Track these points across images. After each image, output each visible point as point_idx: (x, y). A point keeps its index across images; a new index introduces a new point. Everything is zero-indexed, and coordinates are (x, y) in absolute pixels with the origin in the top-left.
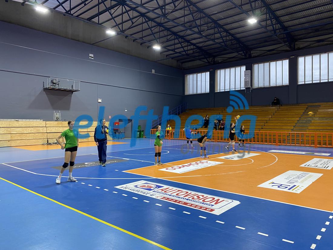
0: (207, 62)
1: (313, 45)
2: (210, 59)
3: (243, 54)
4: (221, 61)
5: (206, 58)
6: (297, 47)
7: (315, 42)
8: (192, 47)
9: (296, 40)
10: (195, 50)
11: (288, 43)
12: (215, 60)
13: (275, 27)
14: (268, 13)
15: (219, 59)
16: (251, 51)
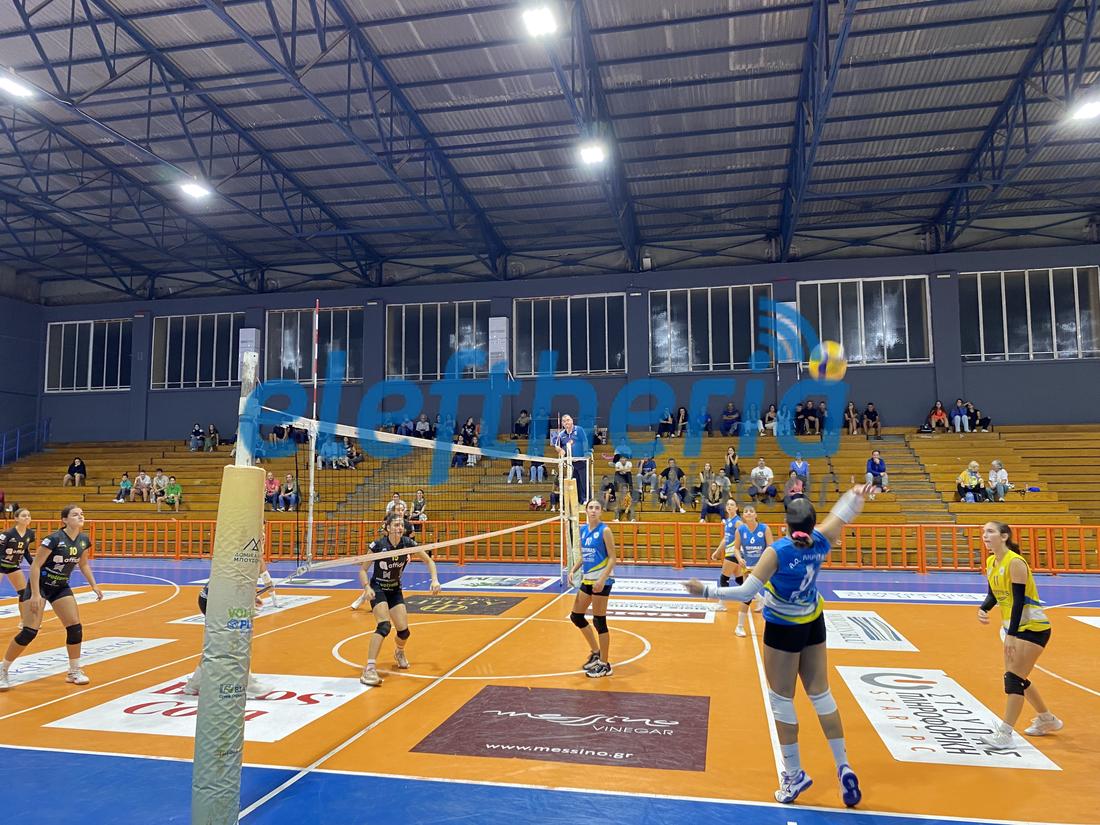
0: (124, 289)
1: (426, 278)
2: (137, 282)
3: (235, 279)
7: (430, 271)
8: (57, 234)
9: (385, 258)
10: (66, 246)
11: (354, 264)
12: (156, 286)
13: (296, 214)
14: (267, 173)
15: (169, 285)
16: (266, 273)
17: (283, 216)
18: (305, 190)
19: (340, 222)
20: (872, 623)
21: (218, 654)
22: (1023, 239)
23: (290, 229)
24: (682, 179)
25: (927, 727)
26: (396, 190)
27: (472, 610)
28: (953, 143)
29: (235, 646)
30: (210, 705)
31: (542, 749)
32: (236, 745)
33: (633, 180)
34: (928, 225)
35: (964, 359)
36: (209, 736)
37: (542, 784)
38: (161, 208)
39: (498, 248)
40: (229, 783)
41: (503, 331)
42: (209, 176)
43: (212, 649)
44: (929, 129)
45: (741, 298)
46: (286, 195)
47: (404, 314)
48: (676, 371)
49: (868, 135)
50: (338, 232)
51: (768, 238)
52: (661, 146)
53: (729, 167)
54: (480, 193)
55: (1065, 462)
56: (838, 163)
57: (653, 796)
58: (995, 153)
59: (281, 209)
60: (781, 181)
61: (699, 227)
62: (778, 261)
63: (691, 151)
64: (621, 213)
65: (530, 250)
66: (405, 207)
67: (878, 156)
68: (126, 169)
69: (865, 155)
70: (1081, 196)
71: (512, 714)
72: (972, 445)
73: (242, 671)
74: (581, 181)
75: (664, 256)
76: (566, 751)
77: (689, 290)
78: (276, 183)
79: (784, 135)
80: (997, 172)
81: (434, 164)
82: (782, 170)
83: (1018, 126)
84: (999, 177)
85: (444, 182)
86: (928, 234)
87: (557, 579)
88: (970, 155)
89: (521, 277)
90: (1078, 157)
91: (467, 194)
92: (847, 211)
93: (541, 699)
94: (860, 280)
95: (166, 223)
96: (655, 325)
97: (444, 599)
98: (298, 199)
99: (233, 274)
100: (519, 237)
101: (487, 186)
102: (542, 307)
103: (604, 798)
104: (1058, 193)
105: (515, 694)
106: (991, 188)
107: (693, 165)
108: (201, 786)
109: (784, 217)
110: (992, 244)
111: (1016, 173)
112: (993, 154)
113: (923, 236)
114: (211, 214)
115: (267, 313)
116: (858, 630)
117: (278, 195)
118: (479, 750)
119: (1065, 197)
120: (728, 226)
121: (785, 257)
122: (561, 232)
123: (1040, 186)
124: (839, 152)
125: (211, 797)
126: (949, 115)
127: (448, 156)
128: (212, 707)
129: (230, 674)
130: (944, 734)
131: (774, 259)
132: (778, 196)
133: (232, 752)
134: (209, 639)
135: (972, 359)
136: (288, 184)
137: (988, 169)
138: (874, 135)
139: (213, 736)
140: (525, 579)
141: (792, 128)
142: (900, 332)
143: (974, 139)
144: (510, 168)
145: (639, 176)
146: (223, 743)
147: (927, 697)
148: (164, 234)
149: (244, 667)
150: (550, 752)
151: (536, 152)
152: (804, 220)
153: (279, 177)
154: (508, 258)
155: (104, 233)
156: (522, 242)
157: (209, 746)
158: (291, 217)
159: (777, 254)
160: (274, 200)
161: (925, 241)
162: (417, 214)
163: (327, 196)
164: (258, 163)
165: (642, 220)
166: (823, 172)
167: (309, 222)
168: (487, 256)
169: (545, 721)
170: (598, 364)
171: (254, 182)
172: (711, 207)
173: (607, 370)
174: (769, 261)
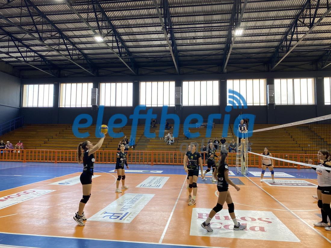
1: (153, 73)
2: (55, 71)
4: (67, 75)
5: (51, 69)
6: (140, 73)
9: (140, 67)
12: (61, 73)
15: (65, 73)
16: (99, 70)
19: (130, 54)
34: (314, 62)
51: (264, 65)
59: (117, 48)
60: (277, 46)
61: (244, 60)
62: (267, 72)
82: (278, 42)
113: (312, 66)
120: (253, 60)
132: (273, 51)
154: (180, 68)
159: (267, 69)
174: (264, 71)
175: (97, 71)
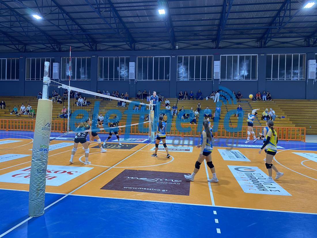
0: (16, 49)
1: (110, 49)
2: (20, 47)
3: (51, 47)
4: (33, 50)
5: (14, 45)
6: (98, 49)
7: (112, 47)
9: (98, 42)
11: (88, 44)
12: (26, 48)
13: (70, 27)
14: (60, 13)
15: (30, 48)
16: (61, 46)
17: (66, 27)
18: (73, 20)
19: (84, 30)
20: (237, 153)
21: (36, 159)
22: (285, 45)
23: (68, 32)
24: (188, 22)
25: (253, 183)
26: (102, 21)
27: (122, 148)
28: (268, 14)
29: (42, 157)
30: (34, 175)
31: (141, 188)
32: (43, 188)
33: (174, 21)
34: (259, 39)
35: (266, 80)
36: (34, 185)
37: (140, 199)
38: (27, 23)
39: (132, 41)
40: (41, 199)
41: (133, 66)
42: (42, 14)
43: (34, 158)
44: (262, 10)
45: (204, 59)
46: (67, 21)
47: (103, 60)
48: (184, 80)
49: (244, 11)
50: (84, 33)
51: (213, 42)
52: (183, 11)
53: (202, 19)
54: (127, 23)
55: (292, 110)
56: (235, 19)
57: (174, 203)
58: (280, 18)
59: (66, 25)
60: (218, 24)
61: (193, 37)
62: (215, 48)
63: (191, 13)
64: (170, 31)
65: (143, 42)
66: (104, 26)
67: (246, 17)
68: (15, 10)
69: (243, 17)
70: (303, 33)
71: (132, 178)
72: (267, 104)
73: (45, 165)
74: (158, 21)
75: (183, 45)
76: (148, 189)
77: (189, 56)
78: (63, 16)
79: (219, 9)
80: (280, 24)
81: (113, 13)
82: (218, 20)
83: (288, 10)
84: (281, 25)
85: (116, 19)
86: (259, 42)
87: (148, 139)
88: (273, 18)
89: (139, 50)
90: (304, 21)
91: (123, 23)
92: (236, 34)
93: (141, 173)
94: (239, 55)
95: (29, 28)
96: (179, 67)
97: (114, 145)
98: (70, 22)
99: (51, 46)
100: (139, 37)
101: (129, 21)
102: (145, 60)
103: (158, 203)
104: (297, 31)
105: (133, 172)
106: (278, 28)
107: (192, 17)
108: (31, 200)
109: (218, 35)
110: (277, 46)
111: (286, 24)
112: (279, 19)
113: (257, 43)
114: (43, 26)
115: (61, 58)
116: (234, 155)
117: (64, 20)
118: (121, 189)
119: (299, 33)
120: (201, 37)
121: (217, 47)
122: (151, 37)
123: (292, 29)
124: (235, 16)
125: (34, 203)
126: (268, 5)
127: (118, 11)
128: (35, 176)
129: (41, 166)
130: (258, 185)
131: (214, 48)
132: (216, 28)
133: (41, 190)
134: (34, 154)
135: (268, 79)
136: (67, 17)
137: (278, 23)
138: (246, 10)
139: (35, 185)
140: (138, 139)
141: (221, 7)
142: (249, 71)
143: (275, 13)
144: (136, 15)
145: (176, 20)
146: (38, 187)
147: (253, 174)
148: (28, 32)
149: (45, 163)
150: (143, 189)
151: (145, 11)
152: (224, 37)
153: (65, 15)
154: (135, 44)
155: (9, 30)
156: (139, 39)
157: (34, 188)
158: (68, 28)
159: (215, 46)
160: (63, 22)
161: (258, 44)
162: (108, 29)
163: (80, 22)
164: (57, 10)
165: (176, 34)
166: (230, 21)
167: (74, 30)
168: (129, 43)
169: (142, 180)
170: (161, 77)
171: (56, 16)
172: (197, 31)
173: (164, 80)
174: (213, 48)
175: (59, 46)
